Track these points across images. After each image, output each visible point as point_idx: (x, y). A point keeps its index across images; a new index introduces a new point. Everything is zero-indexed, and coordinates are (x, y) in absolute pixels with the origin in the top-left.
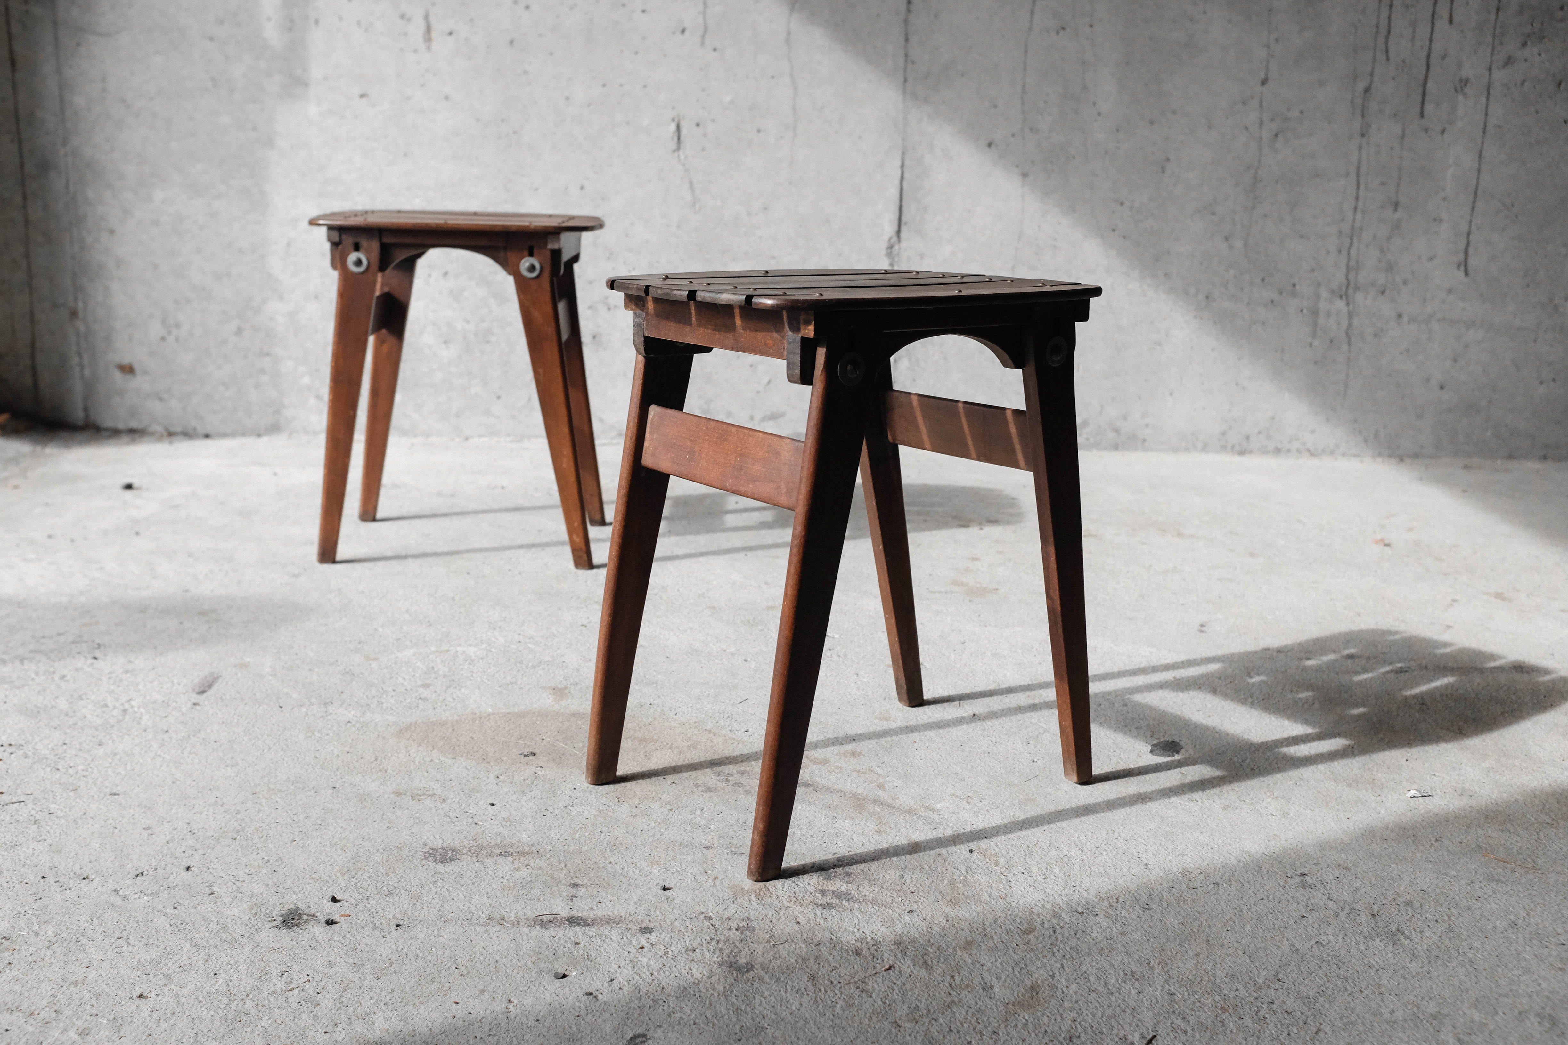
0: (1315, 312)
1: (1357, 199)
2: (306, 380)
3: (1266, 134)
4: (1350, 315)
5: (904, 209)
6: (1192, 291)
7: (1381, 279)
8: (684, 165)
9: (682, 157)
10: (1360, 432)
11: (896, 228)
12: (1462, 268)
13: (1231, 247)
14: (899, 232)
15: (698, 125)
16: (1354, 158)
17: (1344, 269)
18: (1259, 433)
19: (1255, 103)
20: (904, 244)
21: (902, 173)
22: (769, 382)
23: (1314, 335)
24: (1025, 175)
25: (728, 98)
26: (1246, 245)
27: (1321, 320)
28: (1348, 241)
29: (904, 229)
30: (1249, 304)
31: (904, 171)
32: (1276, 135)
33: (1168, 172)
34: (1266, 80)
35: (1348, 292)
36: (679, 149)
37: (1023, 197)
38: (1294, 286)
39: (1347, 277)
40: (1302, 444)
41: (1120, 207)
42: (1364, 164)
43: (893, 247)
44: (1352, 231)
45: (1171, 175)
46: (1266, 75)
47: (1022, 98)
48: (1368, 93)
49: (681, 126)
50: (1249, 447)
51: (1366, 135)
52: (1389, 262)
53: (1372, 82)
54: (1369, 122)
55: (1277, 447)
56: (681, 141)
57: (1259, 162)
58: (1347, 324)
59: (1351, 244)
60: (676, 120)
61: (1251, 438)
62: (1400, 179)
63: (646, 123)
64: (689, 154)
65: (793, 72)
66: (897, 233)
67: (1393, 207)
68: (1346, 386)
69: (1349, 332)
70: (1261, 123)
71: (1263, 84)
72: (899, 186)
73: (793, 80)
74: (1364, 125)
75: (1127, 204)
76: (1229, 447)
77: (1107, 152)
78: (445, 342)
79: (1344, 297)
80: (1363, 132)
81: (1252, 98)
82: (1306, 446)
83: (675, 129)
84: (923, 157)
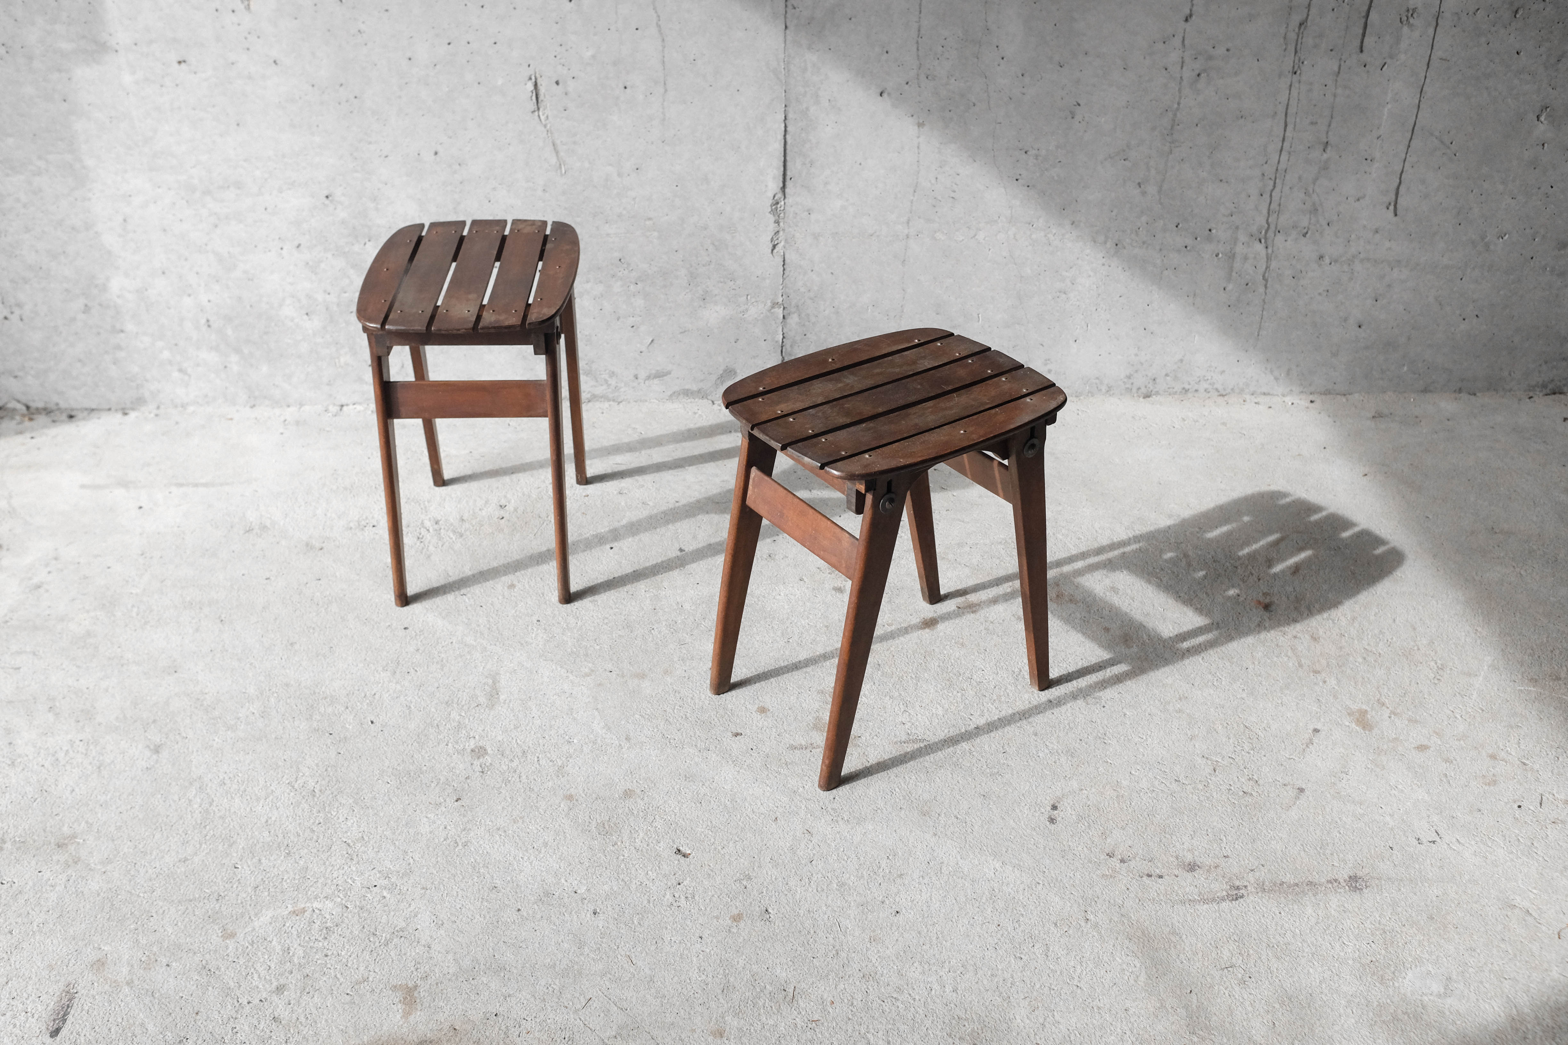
0: (1232, 256)
1: (1284, 140)
2: (166, 354)
3: (1187, 74)
4: (1268, 258)
5: (789, 164)
6: (1101, 238)
7: (1305, 222)
8: (545, 126)
9: (542, 118)
10: (1272, 371)
11: (781, 185)
12: (1392, 208)
13: (1144, 193)
14: (784, 188)
15: (557, 83)
16: (1284, 98)
17: (1265, 212)
18: (1167, 375)
19: (1177, 41)
20: (789, 200)
21: (786, 127)
22: (652, 341)
23: (1229, 279)
24: (920, 125)
25: (589, 53)
26: (1160, 191)
27: (1237, 265)
28: (1272, 183)
29: (788, 183)
30: (1161, 250)
31: (788, 125)
32: (1199, 75)
33: (1078, 117)
34: (1191, 15)
35: (1268, 235)
36: (538, 109)
37: (918, 147)
38: (1210, 230)
39: (1267, 220)
40: (1210, 384)
41: (1024, 156)
42: (1294, 103)
43: (777, 203)
44: (1276, 174)
45: (1081, 120)
46: (1191, 10)
47: (917, 43)
48: (1303, 27)
49: (539, 84)
50: (1155, 390)
51: (1298, 72)
52: (1314, 204)
53: (1308, 15)
54: (1302, 58)
55: (1184, 388)
56: (540, 101)
57: (1179, 104)
58: (1264, 267)
59: (1274, 187)
60: (533, 78)
61: (1157, 381)
62: (1332, 117)
63: (500, 82)
64: (549, 114)
65: (660, 23)
66: (781, 188)
67: (1322, 148)
68: (1260, 328)
69: (1267, 275)
70: (1183, 62)
71: (1186, 20)
72: (783, 141)
73: (660, 31)
74: (1297, 61)
75: (1032, 152)
76: (1134, 390)
77: (1011, 99)
78: (307, 314)
79: (1263, 241)
80: (1295, 70)
81: (1174, 36)
82: (1215, 386)
83: (532, 88)
84: (807, 109)
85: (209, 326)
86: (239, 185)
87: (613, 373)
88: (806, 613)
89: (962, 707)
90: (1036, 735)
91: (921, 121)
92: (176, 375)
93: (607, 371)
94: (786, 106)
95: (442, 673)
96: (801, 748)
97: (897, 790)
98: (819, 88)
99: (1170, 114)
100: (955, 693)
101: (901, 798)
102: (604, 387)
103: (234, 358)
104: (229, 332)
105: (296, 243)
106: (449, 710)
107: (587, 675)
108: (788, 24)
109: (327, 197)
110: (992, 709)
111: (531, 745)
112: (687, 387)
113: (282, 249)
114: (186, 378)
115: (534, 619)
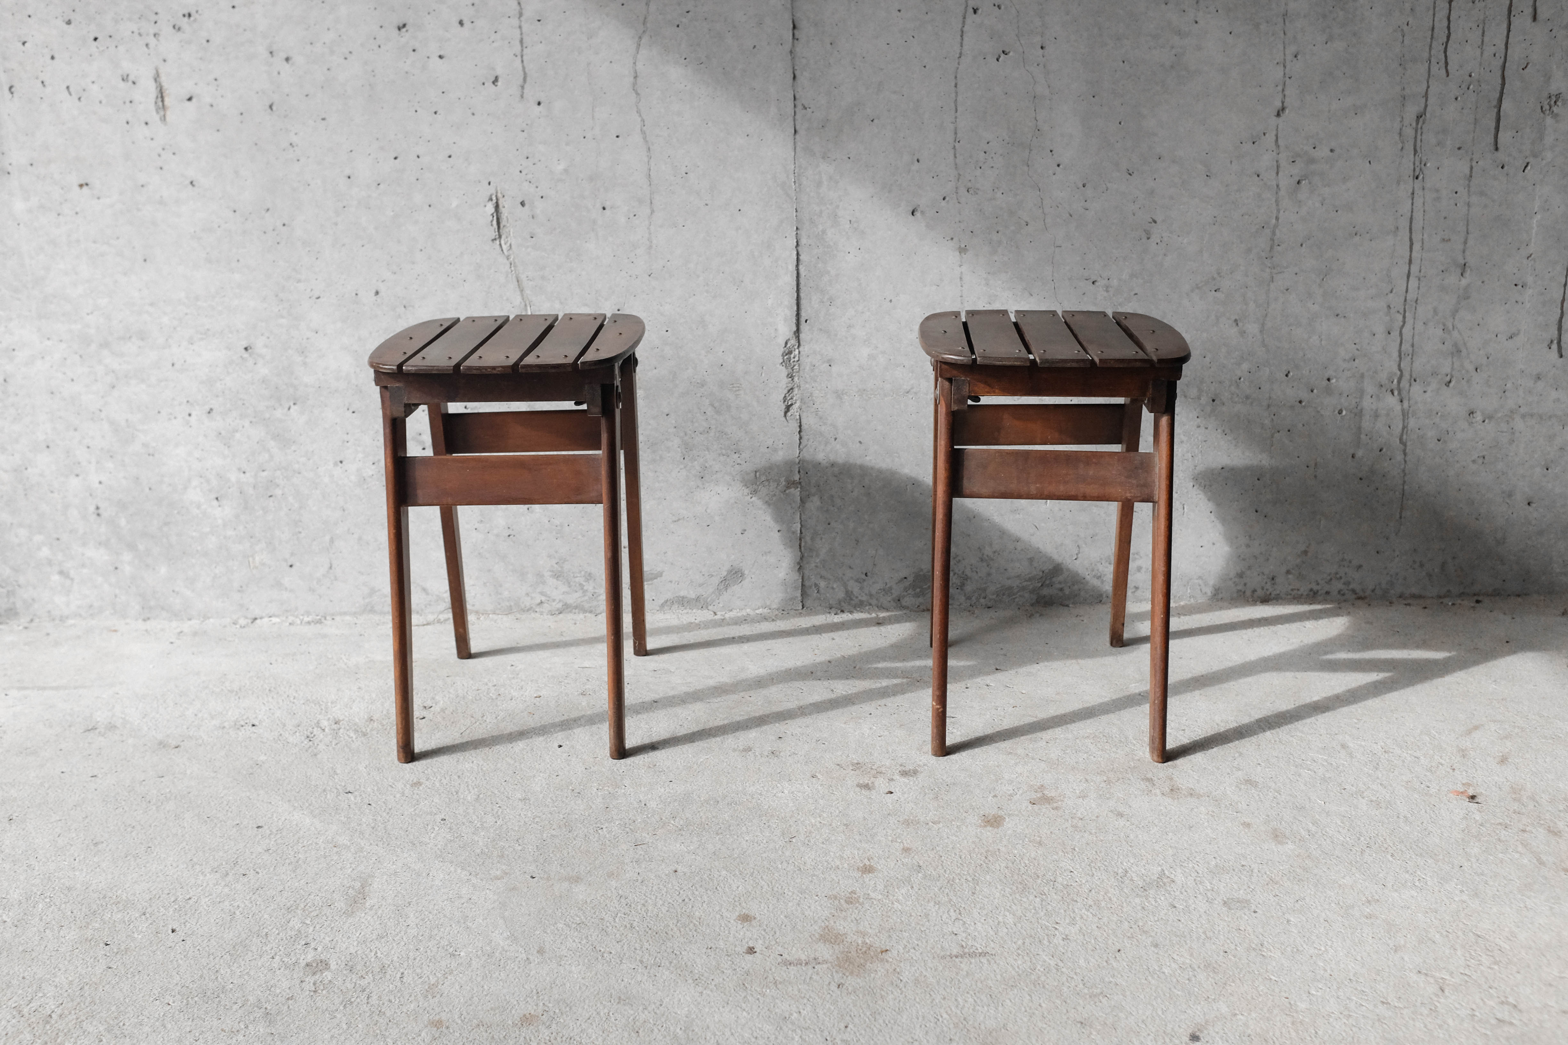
0: (1358, 414)
1: (1410, 262)
2: (45, 552)
3: (1285, 182)
4: (1405, 415)
5: (803, 302)
7: (1446, 368)
8: (508, 258)
9: (504, 247)
11: (795, 329)
12: (1555, 347)
13: (1243, 333)
14: (798, 332)
15: (523, 204)
16: (1406, 209)
17: (1395, 354)
18: (1288, 572)
19: (1269, 141)
20: (805, 349)
21: (798, 254)
24: (962, 250)
25: (561, 167)
26: (1262, 330)
27: (1366, 423)
28: (1400, 317)
29: (804, 327)
30: (1269, 406)
31: (800, 253)
32: (1299, 182)
33: (1155, 238)
34: (1283, 109)
35: (1401, 385)
36: (500, 237)
37: (961, 278)
38: (1329, 380)
39: (1399, 365)
40: (1344, 584)
41: (1092, 287)
42: (1418, 215)
43: (790, 353)
44: (1405, 305)
45: (1159, 241)
46: (1283, 103)
47: (954, 148)
48: (1421, 120)
49: (501, 206)
50: (1275, 593)
51: (1421, 177)
52: (1455, 345)
53: (1426, 106)
54: (1424, 159)
55: (1311, 590)
56: (502, 226)
57: (1277, 218)
58: (1401, 426)
59: (1404, 322)
60: (494, 198)
61: (1277, 580)
62: (1468, 233)
63: (454, 204)
64: (513, 243)
65: (644, 128)
66: (795, 333)
67: (1459, 271)
68: (1402, 509)
69: (1405, 437)
70: (1278, 167)
71: (1278, 115)
72: (796, 272)
73: (645, 138)
74: (1417, 163)
75: (1101, 283)
76: (1248, 593)
77: (1071, 216)
78: (217, 499)
79: (1396, 393)
80: (1417, 174)
81: (1264, 134)
82: (1351, 587)
83: (493, 210)
84: (824, 232)
85: (98, 515)
86: (142, 336)
87: (590, 574)
88: (818, 811)
89: (1043, 914)
90: (1156, 946)
91: (963, 246)
92: (56, 578)
93: (583, 573)
94: (797, 228)
95: (293, 875)
96: (799, 963)
97: (945, 1016)
98: (837, 207)
99: (1267, 231)
100: (1031, 897)
101: (952, 1026)
102: (580, 594)
103: (127, 557)
104: (123, 522)
105: (207, 408)
106: (290, 916)
107: (497, 878)
108: (797, 128)
109: (246, 349)
110: (1087, 916)
111: (395, 959)
112: (682, 594)
113: (190, 415)
114: (68, 582)
115: (438, 818)
